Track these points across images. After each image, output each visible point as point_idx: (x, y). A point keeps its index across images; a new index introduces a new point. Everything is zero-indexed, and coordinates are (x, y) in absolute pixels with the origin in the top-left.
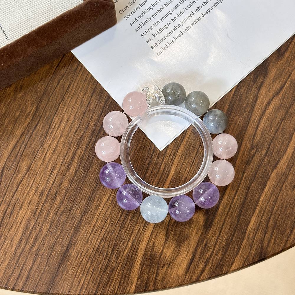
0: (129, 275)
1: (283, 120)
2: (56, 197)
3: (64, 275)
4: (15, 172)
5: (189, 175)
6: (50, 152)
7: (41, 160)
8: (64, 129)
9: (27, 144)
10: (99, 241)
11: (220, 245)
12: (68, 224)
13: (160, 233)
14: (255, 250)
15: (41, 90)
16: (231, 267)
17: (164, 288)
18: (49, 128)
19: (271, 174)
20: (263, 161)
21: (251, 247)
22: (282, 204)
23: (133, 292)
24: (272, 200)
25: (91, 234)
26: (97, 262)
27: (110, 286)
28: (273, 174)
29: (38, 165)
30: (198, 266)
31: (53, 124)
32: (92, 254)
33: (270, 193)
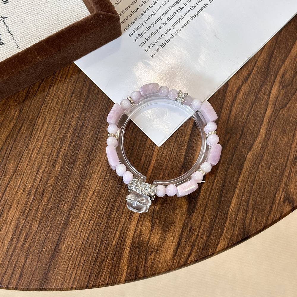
0: (119, 264)
1: (254, 104)
2: (43, 195)
3: (56, 270)
4: (3, 174)
5: (169, 163)
6: (35, 153)
7: (27, 161)
8: (47, 129)
9: (12, 147)
10: (87, 234)
11: (204, 228)
12: (57, 220)
13: (146, 221)
14: (238, 229)
15: (23, 94)
16: (217, 248)
17: (154, 275)
18: (33, 129)
19: (247, 156)
20: (238, 144)
21: (234, 227)
22: (260, 183)
23: (124, 281)
24: (250, 180)
25: (79, 228)
26: (87, 254)
27: (101, 277)
28: (248, 155)
29: (24, 166)
30: (185, 250)
31: (36, 126)
32: (82, 247)
33: (247, 174)
